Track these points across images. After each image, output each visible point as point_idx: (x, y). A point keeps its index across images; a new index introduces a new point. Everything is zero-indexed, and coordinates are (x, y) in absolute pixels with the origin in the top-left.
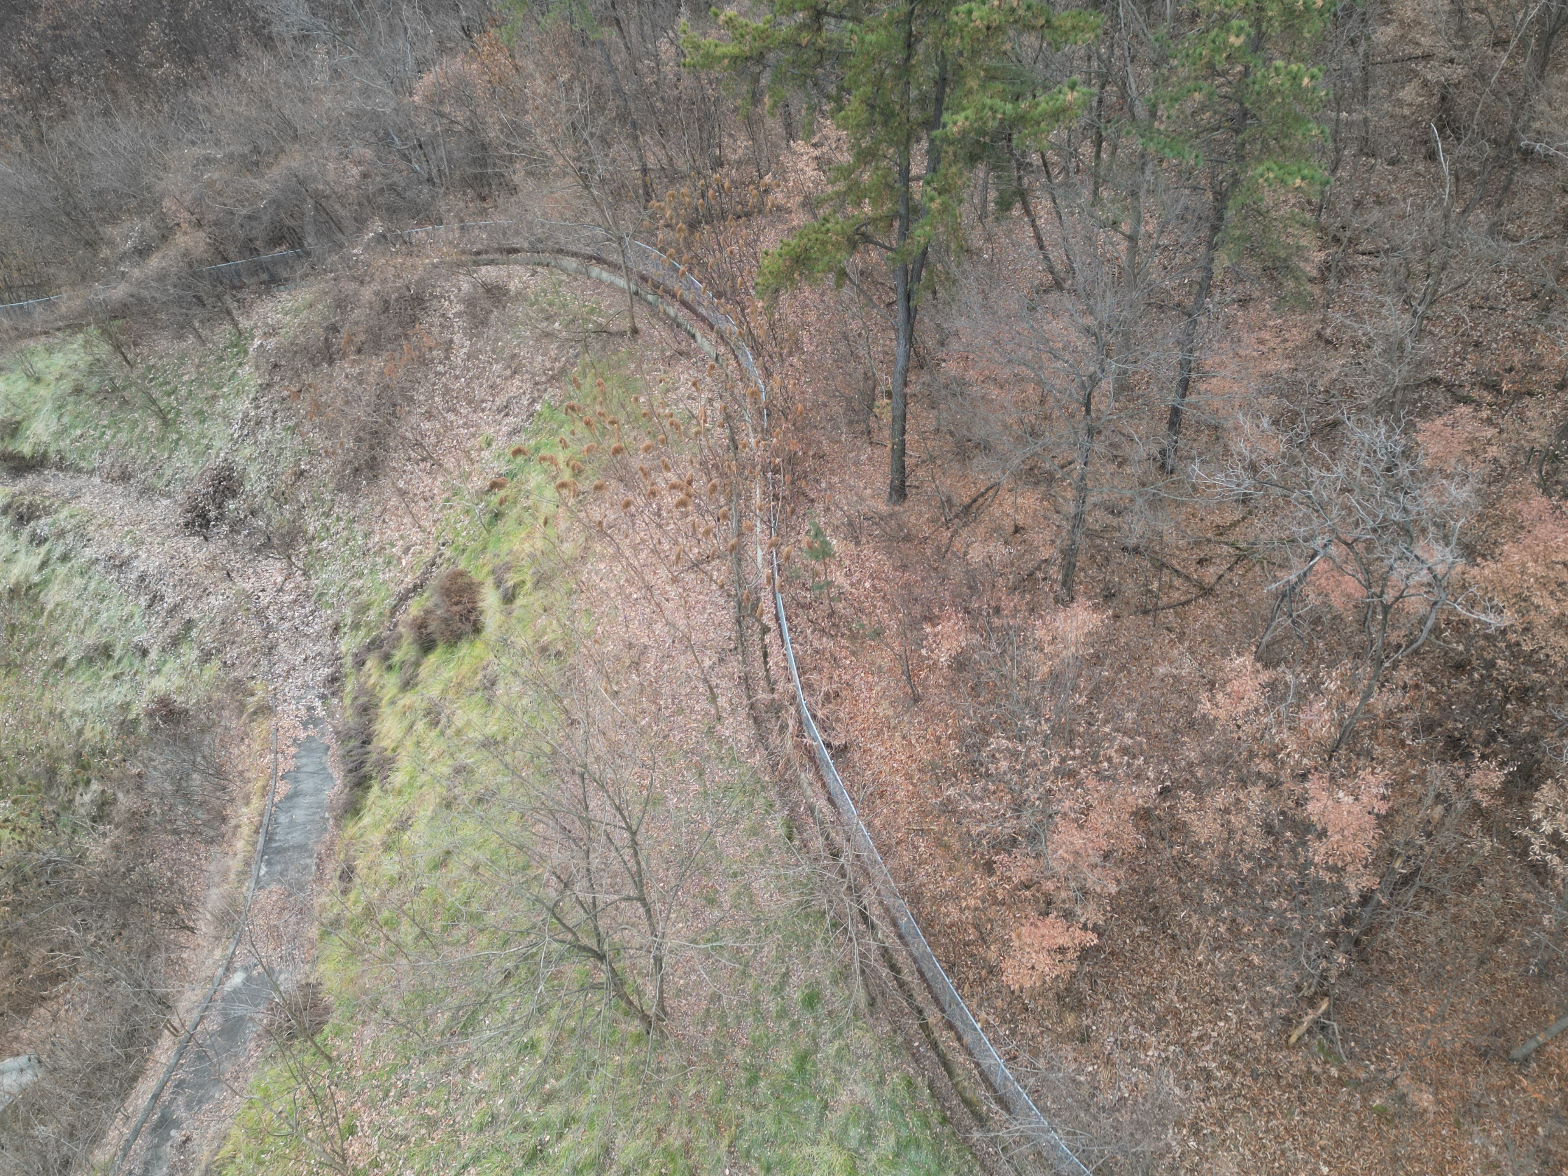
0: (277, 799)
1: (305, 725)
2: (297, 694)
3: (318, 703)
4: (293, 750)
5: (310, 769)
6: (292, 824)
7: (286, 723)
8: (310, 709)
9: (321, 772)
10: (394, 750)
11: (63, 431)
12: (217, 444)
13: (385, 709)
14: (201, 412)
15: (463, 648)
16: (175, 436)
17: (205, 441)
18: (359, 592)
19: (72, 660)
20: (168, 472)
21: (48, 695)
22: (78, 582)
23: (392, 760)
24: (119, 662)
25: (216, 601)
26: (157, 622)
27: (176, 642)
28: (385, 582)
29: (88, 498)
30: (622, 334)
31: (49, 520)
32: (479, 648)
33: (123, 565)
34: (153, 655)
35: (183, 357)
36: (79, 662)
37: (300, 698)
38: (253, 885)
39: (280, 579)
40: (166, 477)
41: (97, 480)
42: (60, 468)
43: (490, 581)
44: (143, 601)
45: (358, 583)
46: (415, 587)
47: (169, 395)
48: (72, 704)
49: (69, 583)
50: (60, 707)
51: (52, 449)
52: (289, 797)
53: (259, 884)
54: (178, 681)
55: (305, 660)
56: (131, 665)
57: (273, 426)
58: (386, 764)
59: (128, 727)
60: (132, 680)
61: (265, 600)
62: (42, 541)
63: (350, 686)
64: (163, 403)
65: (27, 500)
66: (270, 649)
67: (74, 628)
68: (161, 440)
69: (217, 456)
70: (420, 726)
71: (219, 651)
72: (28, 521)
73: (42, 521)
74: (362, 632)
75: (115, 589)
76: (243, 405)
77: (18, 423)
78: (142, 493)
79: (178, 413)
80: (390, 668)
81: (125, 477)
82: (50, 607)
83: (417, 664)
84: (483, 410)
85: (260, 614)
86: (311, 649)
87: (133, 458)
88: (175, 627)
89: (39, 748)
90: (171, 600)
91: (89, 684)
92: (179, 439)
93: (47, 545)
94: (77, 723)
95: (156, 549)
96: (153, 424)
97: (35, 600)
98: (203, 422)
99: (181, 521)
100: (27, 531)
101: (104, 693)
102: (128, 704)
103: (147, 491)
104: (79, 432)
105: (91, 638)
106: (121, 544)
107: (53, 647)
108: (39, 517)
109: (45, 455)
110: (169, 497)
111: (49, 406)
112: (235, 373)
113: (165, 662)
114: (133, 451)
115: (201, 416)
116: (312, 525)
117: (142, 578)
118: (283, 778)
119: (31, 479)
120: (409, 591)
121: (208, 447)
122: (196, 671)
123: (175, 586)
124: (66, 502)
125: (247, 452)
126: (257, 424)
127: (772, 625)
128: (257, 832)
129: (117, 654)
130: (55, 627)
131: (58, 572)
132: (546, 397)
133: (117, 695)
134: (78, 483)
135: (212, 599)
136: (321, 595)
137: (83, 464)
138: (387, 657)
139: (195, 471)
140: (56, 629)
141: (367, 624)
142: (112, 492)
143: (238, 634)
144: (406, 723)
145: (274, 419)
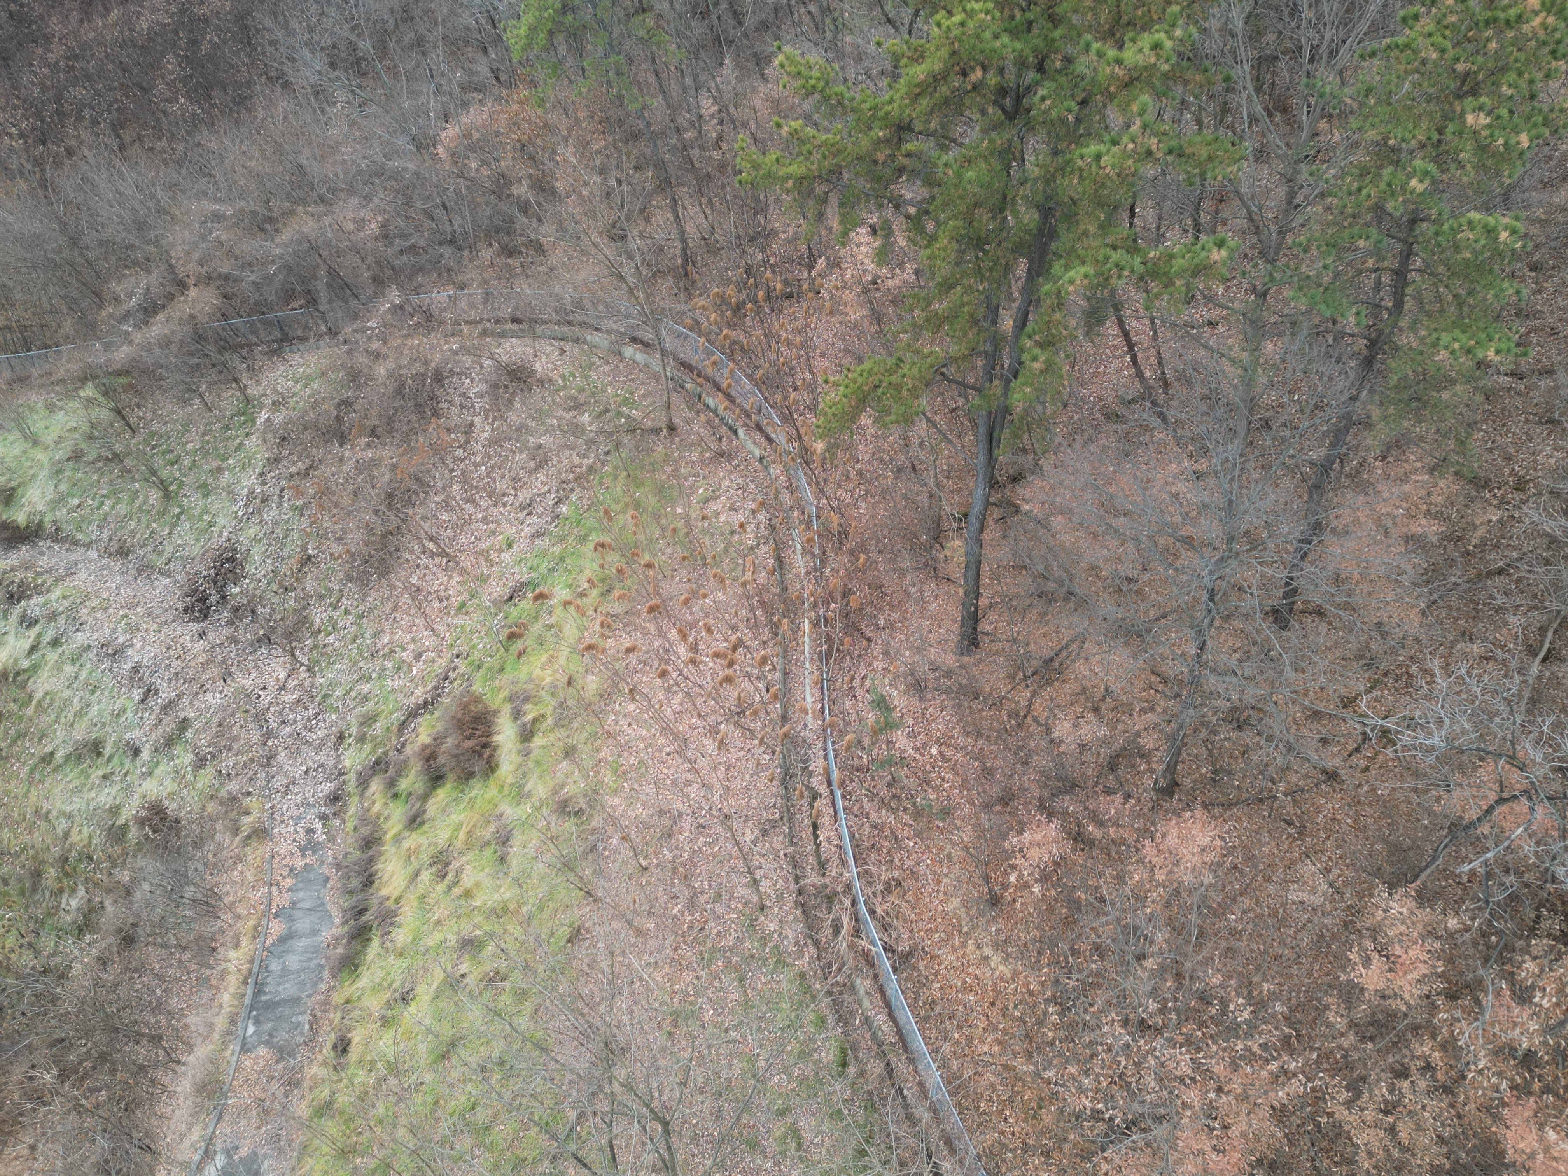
0: (269, 942)
1: (303, 850)
2: (296, 813)
3: (318, 825)
4: (289, 882)
5: (307, 905)
6: (285, 972)
7: (283, 848)
8: (310, 831)
9: (319, 908)
10: (397, 901)
11: (60, 500)
12: (221, 521)
13: (388, 847)
14: (205, 485)
15: (476, 788)
16: (177, 510)
17: (208, 518)
18: (366, 699)
19: (60, 754)
20: (169, 549)
21: (34, 792)
22: (69, 669)
23: (393, 914)
24: (109, 760)
25: (213, 699)
26: (150, 719)
27: (170, 742)
28: (393, 691)
29: (83, 575)
30: (657, 431)
31: (41, 600)
32: (492, 791)
33: (117, 653)
34: (145, 755)
35: (186, 426)
36: (67, 758)
37: (299, 818)
38: (238, 1049)
39: (283, 675)
40: (166, 555)
41: (93, 554)
42: (55, 540)
43: (506, 710)
44: (137, 694)
45: (366, 688)
46: (426, 703)
47: (172, 464)
48: (58, 804)
49: (59, 670)
50: (46, 806)
51: (48, 519)
52: (283, 939)
53: (245, 1049)
54: (170, 786)
55: (306, 773)
56: (122, 764)
57: (280, 505)
58: (388, 918)
59: (117, 834)
60: (122, 781)
61: (266, 699)
62: (33, 623)
63: (353, 808)
64: (164, 474)
65: (19, 575)
66: (269, 759)
67: (63, 720)
68: (163, 513)
69: (220, 536)
70: (426, 876)
71: (214, 756)
72: (19, 601)
73: (34, 601)
74: (368, 747)
75: (108, 681)
76: (249, 481)
77: (13, 489)
78: (140, 571)
79: (181, 484)
80: (396, 796)
81: (123, 552)
82: (38, 696)
83: (425, 797)
84: (504, 505)
85: (260, 717)
86: (313, 758)
87: (132, 532)
88: (169, 726)
89: (23, 850)
90: (166, 694)
91: (76, 783)
92: (181, 514)
93: (37, 629)
94: (63, 825)
95: (152, 637)
96: (155, 496)
97: (23, 686)
98: (206, 496)
99: (180, 606)
100: (17, 610)
101: (93, 794)
102: (118, 807)
103: (145, 569)
104: (76, 501)
105: (79, 733)
106: (115, 630)
107: (40, 739)
108: (30, 597)
109: (40, 525)
110: (169, 576)
111: (46, 472)
112: (241, 444)
113: (158, 763)
114: (133, 524)
115: (205, 489)
116: (319, 616)
117: (136, 669)
118: (276, 915)
119: (24, 552)
120: (419, 707)
121: (211, 524)
122: (190, 777)
123: (170, 680)
124: (60, 580)
125: (252, 532)
126: (263, 501)
127: (823, 790)
128: (245, 983)
129: (107, 751)
130: (43, 717)
131: (48, 658)
132: (574, 497)
133: (106, 797)
134: (74, 557)
135: (209, 695)
136: (326, 696)
137: (79, 536)
138: (391, 784)
139: (196, 550)
140: (46, 719)
141: (374, 738)
142: (108, 568)
143: (235, 739)
144: (410, 870)
145: (281, 497)
